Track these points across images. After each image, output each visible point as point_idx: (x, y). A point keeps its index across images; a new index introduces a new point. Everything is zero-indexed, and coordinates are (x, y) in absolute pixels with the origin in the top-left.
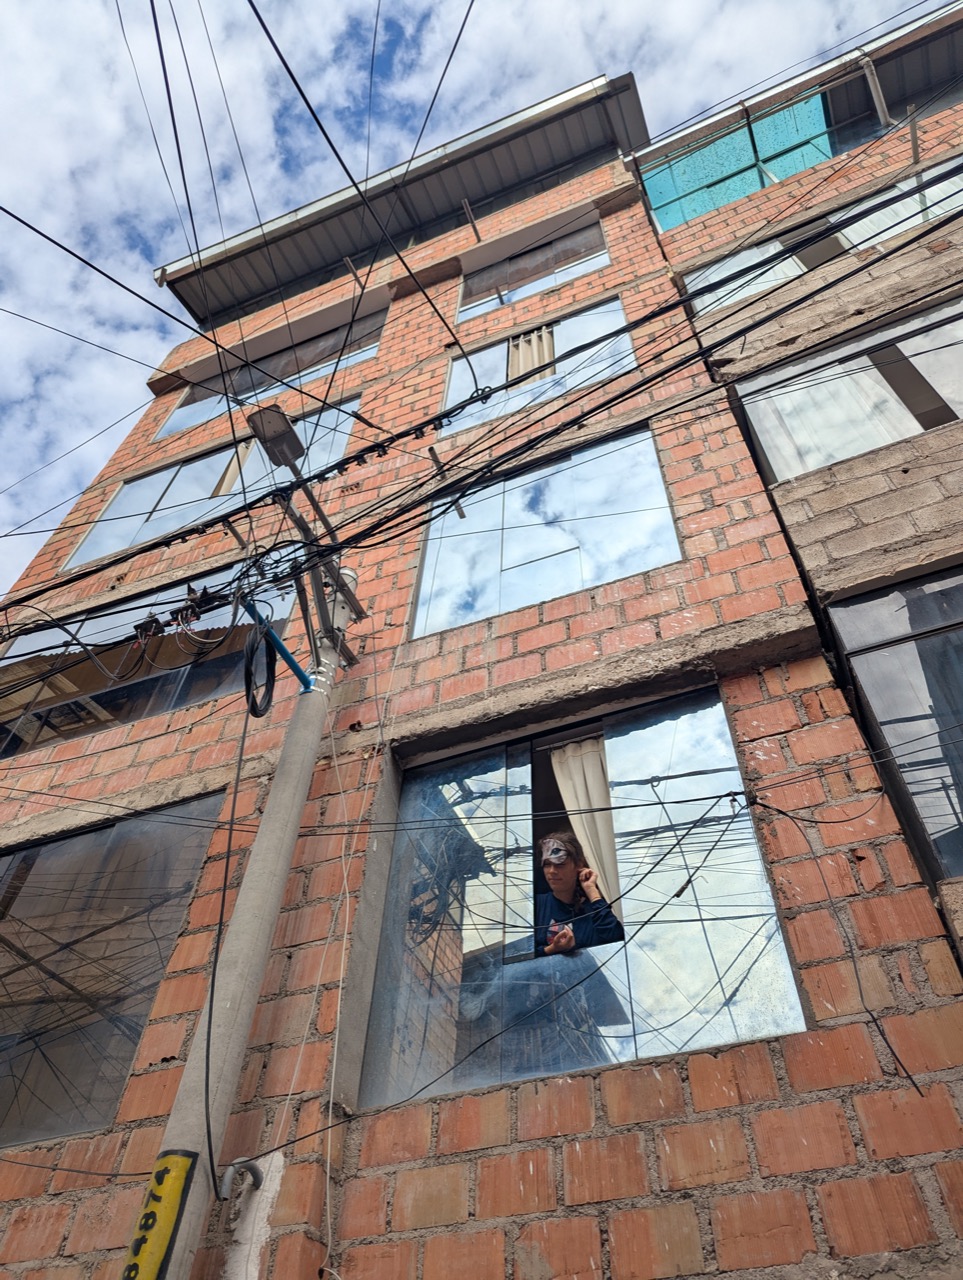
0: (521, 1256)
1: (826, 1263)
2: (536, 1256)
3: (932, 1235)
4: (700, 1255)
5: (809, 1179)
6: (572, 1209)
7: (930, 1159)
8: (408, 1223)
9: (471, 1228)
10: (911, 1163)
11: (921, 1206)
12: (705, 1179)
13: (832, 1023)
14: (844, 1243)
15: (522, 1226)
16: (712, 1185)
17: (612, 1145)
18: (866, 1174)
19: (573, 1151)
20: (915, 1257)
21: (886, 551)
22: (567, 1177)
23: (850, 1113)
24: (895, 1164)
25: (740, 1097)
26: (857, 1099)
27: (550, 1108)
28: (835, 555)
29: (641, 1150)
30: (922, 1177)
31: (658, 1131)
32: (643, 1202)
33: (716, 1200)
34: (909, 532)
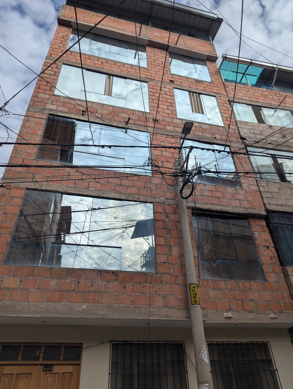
0: (231, 305)
1: (271, 311)
2: (233, 305)
3: (282, 310)
4: (256, 308)
5: (268, 301)
6: (237, 300)
7: (282, 301)
8: (212, 298)
9: (223, 300)
10: (280, 301)
11: (281, 306)
12: (255, 299)
13: (270, 281)
14: (273, 310)
15: (230, 301)
16: (256, 300)
17: (242, 292)
18: (275, 302)
19: (236, 292)
20: (280, 312)
21: (277, 205)
22: (236, 295)
23: (272, 294)
24: (278, 301)
25: (259, 289)
26: (273, 292)
27: (231, 285)
28: (269, 202)
29: (246, 294)
30: (281, 303)
31: (248, 291)
32: (247, 301)
33: (257, 302)
34: (280, 203)
